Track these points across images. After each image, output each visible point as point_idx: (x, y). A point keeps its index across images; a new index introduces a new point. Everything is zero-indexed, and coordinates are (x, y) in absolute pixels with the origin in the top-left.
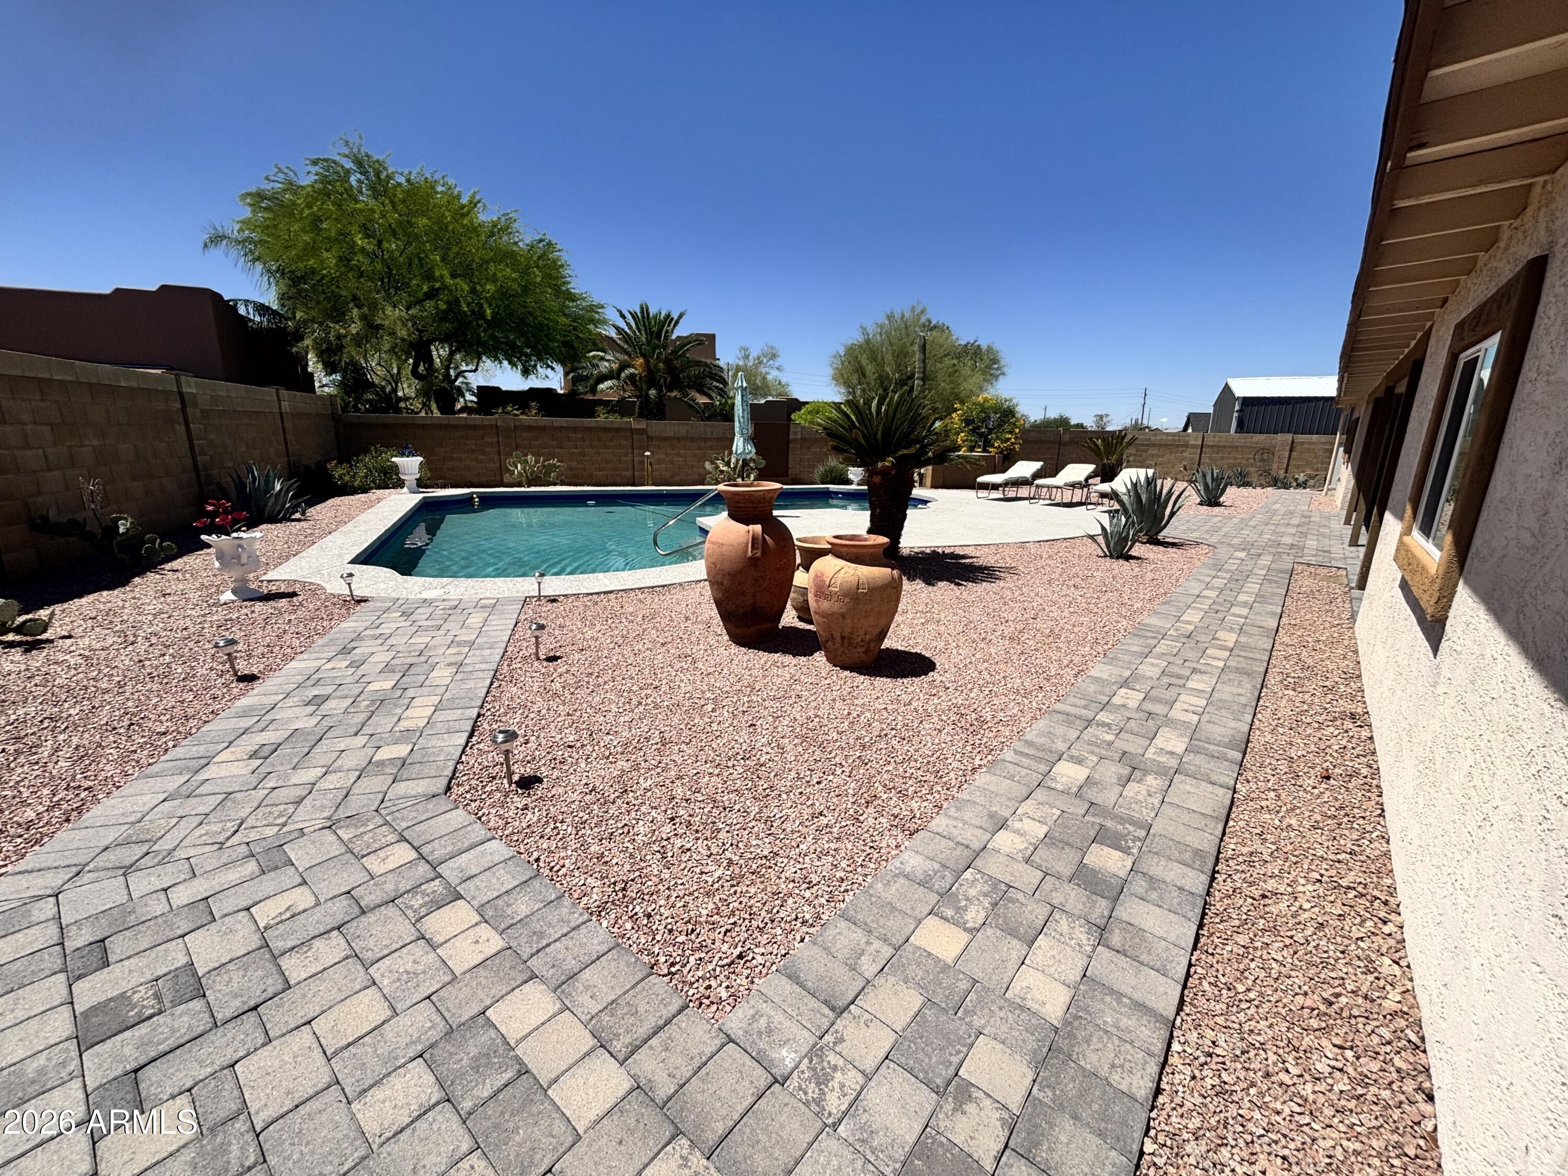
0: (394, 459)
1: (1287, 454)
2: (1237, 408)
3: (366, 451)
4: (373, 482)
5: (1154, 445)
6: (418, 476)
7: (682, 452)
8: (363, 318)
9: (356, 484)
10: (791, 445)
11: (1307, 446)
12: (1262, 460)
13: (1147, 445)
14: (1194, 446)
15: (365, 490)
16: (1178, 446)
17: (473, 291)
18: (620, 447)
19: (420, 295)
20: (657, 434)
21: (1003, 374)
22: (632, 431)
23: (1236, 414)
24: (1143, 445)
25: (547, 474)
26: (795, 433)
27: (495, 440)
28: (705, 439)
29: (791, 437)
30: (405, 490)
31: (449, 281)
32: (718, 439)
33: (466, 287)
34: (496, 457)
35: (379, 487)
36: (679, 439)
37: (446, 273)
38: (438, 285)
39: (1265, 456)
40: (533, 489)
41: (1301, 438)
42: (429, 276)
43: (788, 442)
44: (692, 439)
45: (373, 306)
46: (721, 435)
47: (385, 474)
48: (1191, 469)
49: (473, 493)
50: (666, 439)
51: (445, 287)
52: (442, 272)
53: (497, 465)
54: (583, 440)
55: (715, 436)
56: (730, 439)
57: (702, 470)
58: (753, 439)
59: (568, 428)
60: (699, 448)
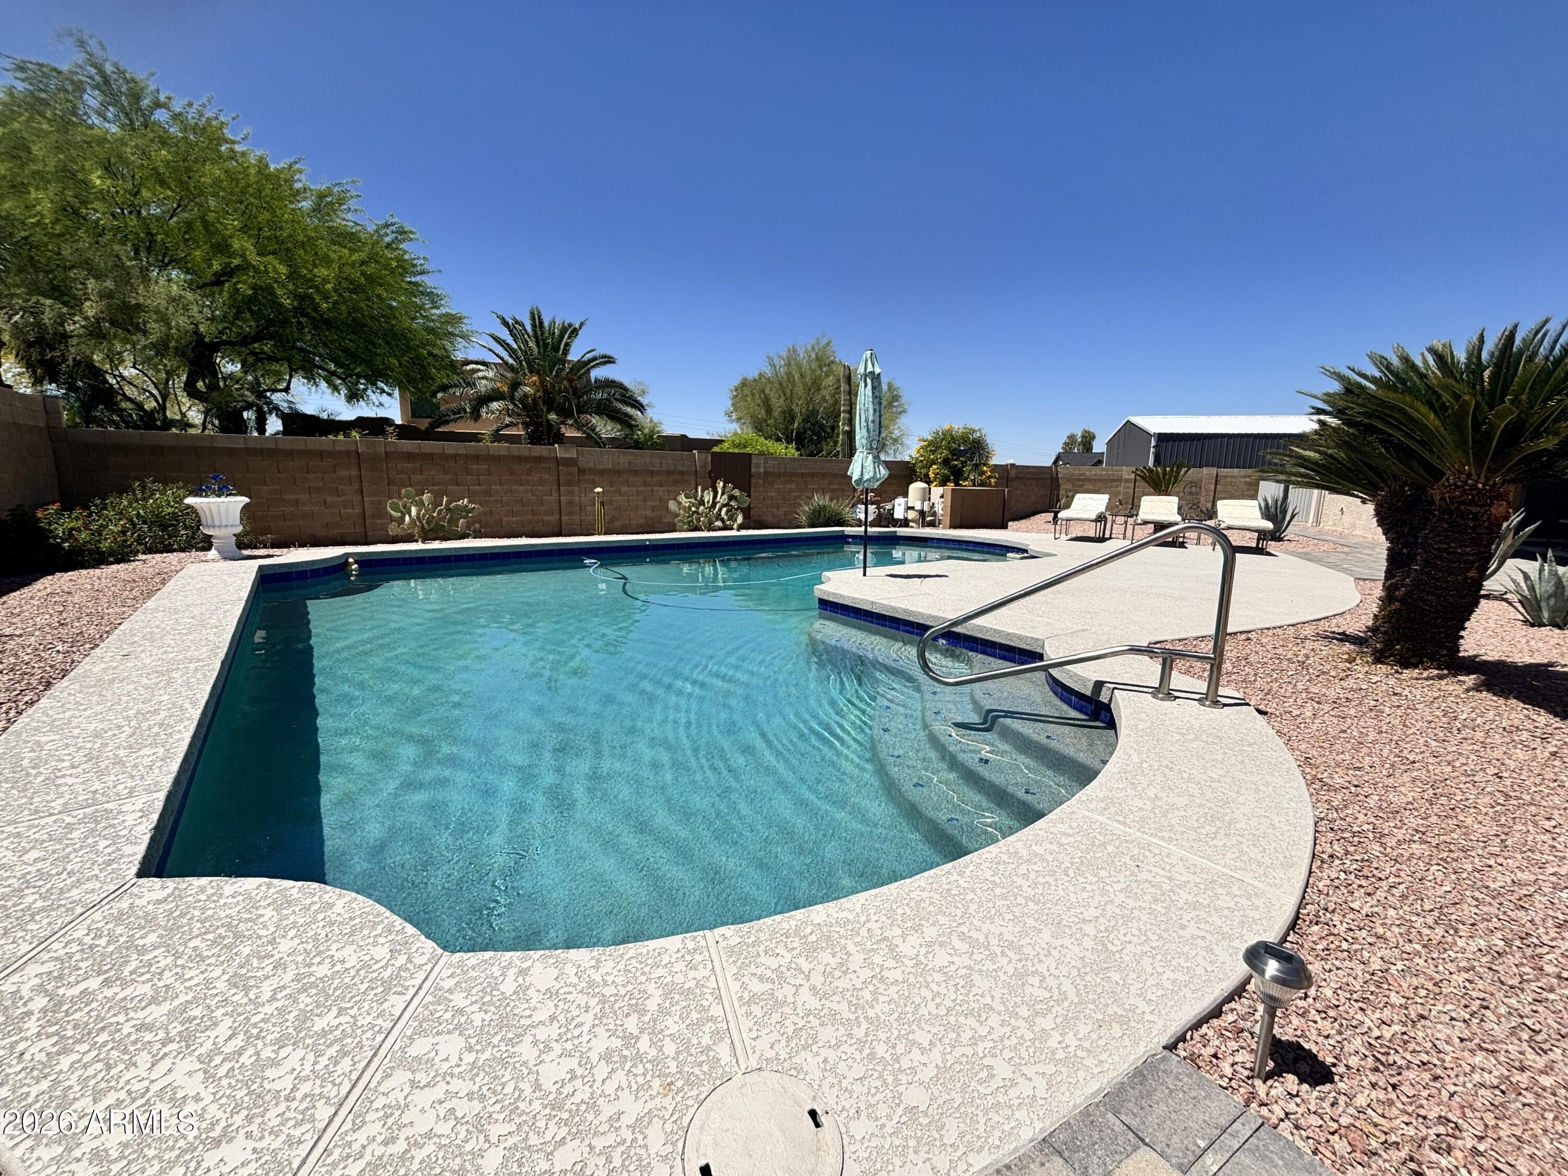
0: (189, 500)
1: (1212, 487)
2: (1153, 443)
3: (123, 490)
4: (139, 540)
5: (1089, 480)
6: (239, 529)
7: (624, 489)
8: (105, 295)
9: (105, 545)
10: (753, 481)
11: (1229, 480)
12: (1191, 493)
13: (1083, 480)
14: (1127, 481)
15: (122, 556)
16: (1112, 481)
17: (294, 275)
18: (541, 482)
19: (209, 276)
20: (591, 465)
21: (904, 411)
22: (557, 461)
23: (1152, 450)
24: (1078, 480)
25: (453, 521)
26: (758, 466)
27: (354, 473)
28: (652, 473)
29: (753, 470)
30: (213, 553)
31: (254, 259)
32: (668, 473)
33: (283, 269)
34: (356, 499)
35: (150, 551)
36: (619, 472)
37: (249, 245)
38: (236, 262)
39: (1194, 489)
40: (436, 545)
41: (1224, 471)
42: (222, 248)
43: (751, 476)
44: (636, 473)
45: (124, 277)
46: (672, 468)
47: (164, 528)
48: (1127, 503)
49: (347, 555)
50: (602, 472)
51: (245, 267)
52: (243, 244)
53: (358, 510)
54: (489, 473)
55: (665, 468)
56: (682, 473)
57: (648, 513)
58: (710, 473)
59: (466, 456)
60: (645, 484)
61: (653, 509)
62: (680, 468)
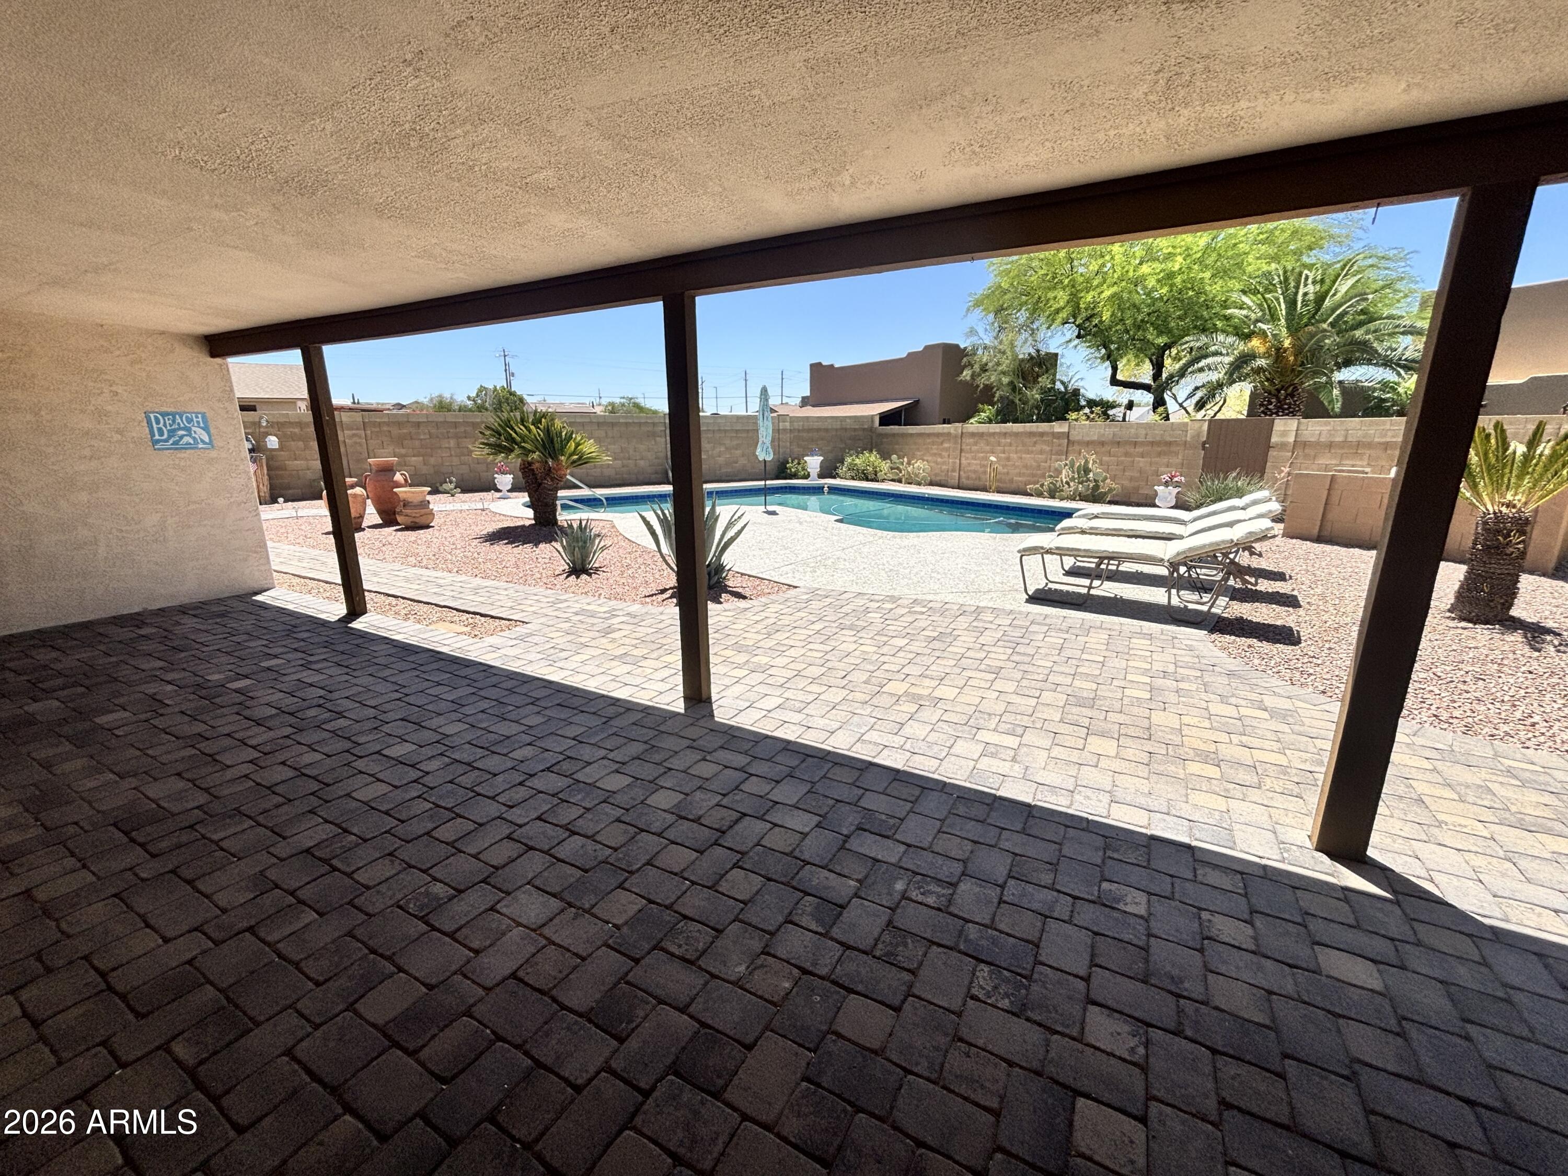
10: (1273, 453)
26: (1284, 434)
29: (1274, 439)
32: (1152, 443)
36: (1103, 444)
43: (1268, 447)
46: (1158, 439)
50: (1088, 443)
54: (1010, 445)
55: (1150, 439)
56: (1169, 444)
57: (1126, 483)
58: (1204, 443)
59: (1000, 433)
60: (1126, 454)
61: (1131, 479)
62: (1168, 439)
